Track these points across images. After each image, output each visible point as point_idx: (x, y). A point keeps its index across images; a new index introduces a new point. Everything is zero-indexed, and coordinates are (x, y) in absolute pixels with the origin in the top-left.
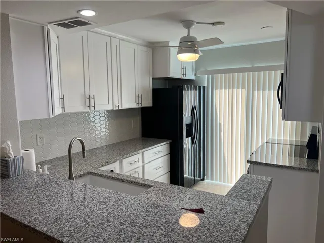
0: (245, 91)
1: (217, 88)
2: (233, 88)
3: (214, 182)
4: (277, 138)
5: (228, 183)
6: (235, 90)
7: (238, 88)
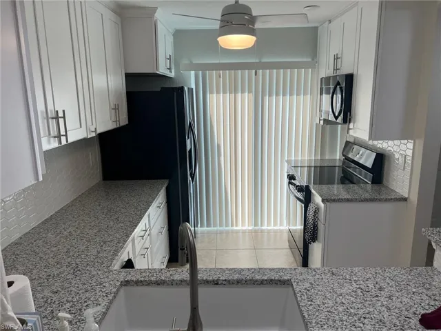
0: (252, 96)
1: (211, 92)
2: (236, 91)
3: (212, 228)
5: (232, 226)
6: (239, 95)
7: (243, 92)
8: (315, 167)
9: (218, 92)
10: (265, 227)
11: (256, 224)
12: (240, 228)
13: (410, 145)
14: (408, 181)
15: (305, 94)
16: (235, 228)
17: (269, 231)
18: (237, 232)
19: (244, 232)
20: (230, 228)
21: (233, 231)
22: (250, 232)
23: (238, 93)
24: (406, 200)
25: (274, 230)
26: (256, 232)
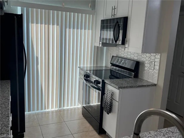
0: (59, 27)
3: (31, 112)
4: (82, 66)
5: (45, 109)
6: (51, 26)
7: (53, 24)
8: (93, 70)
9: (37, 23)
10: (65, 108)
11: (60, 107)
12: (50, 109)
13: (158, 56)
14: (157, 75)
15: (89, 29)
16: (47, 110)
17: (68, 110)
18: (48, 112)
19: (52, 112)
20: (44, 110)
21: (45, 113)
22: (56, 111)
23: (50, 24)
24: (156, 86)
25: (71, 108)
26: (60, 111)
